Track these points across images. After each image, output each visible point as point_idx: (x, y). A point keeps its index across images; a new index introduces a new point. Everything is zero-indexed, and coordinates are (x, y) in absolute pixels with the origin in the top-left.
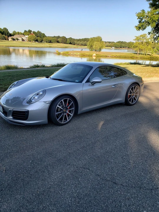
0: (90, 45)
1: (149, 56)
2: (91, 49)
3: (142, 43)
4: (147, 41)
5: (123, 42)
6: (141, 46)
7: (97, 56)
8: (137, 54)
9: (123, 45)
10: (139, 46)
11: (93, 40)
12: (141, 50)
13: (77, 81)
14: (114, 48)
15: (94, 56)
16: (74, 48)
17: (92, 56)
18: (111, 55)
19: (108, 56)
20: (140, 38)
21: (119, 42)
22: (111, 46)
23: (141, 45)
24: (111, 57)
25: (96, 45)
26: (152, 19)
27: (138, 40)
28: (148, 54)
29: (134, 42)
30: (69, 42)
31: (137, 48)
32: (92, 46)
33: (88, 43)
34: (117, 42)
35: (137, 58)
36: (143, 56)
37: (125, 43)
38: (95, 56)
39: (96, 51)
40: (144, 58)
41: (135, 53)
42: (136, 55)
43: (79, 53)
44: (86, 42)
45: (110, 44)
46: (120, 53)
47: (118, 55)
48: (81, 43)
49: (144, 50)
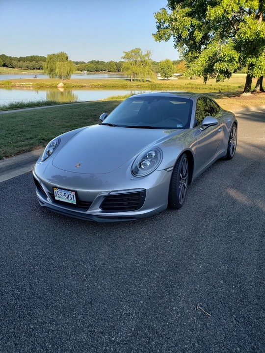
0: (49, 69)
1: (149, 83)
2: (51, 75)
3: (136, 62)
4: (142, 59)
5: (98, 61)
6: (134, 68)
7: (66, 87)
8: (130, 80)
9: (100, 67)
10: (132, 68)
11: (53, 58)
12: (135, 74)
13: (179, 126)
14: (86, 72)
15: (60, 87)
16: (15, 74)
17: (56, 87)
18: (89, 84)
19: (85, 87)
20: (132, 55)
21: (92, 62)
22: (81, 69)
23: (134, 66)
24: (89, 87)
25: (60, 67)
26: (182, 24)
27: (129, 58)
28: (147, 81)
29: (124, 60)
30: (3, 63)
31: (129, 72)
32: (52, 70)
33: (44, 65)
34: (89, 62)
35: (131, 87)
36: (139, 83)
37: (102, 63)
38: (62, 87)
39: (61, 78)
40: (142, 87)
41: (127, 80)
42: (128, 83)
43: (31, 83)
44: (34, 62)
45: (79, 65)
46: (103, 80)
47: (100, 84)
48: (26, 64)
49: (140, 74)
